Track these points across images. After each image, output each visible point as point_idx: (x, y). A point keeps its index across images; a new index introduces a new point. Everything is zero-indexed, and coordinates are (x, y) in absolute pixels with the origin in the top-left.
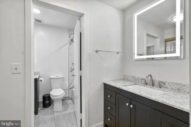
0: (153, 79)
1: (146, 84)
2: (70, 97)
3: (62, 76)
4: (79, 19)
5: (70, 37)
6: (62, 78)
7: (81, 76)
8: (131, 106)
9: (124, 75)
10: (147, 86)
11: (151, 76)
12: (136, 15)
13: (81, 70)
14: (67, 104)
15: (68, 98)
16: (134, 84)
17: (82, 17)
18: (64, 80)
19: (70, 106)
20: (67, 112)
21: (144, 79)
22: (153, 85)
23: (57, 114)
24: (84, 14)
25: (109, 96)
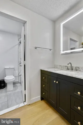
0: (72, 66)
1: (68, 69)
2: (19, 81)
3: (13, 67)
4: (24, 26)
5: (19, 40)
6: (14, 68)
7: (25, 65)
8: (57, 82)
9: (54, 65)
10: (68, 70)
11: (71, 63)
12: (62, 24)
13: (25, 60)
14: (17, 86)
15: (18, 82)
16: (61, 70)
17: (26, 24)
18: (14, 70)
19: (19, 87)
20: (17, 91)
21: (67, 66)
22: (72, 70)
23: (10, 92)
24: (26, 21)
25: (44, 78)
